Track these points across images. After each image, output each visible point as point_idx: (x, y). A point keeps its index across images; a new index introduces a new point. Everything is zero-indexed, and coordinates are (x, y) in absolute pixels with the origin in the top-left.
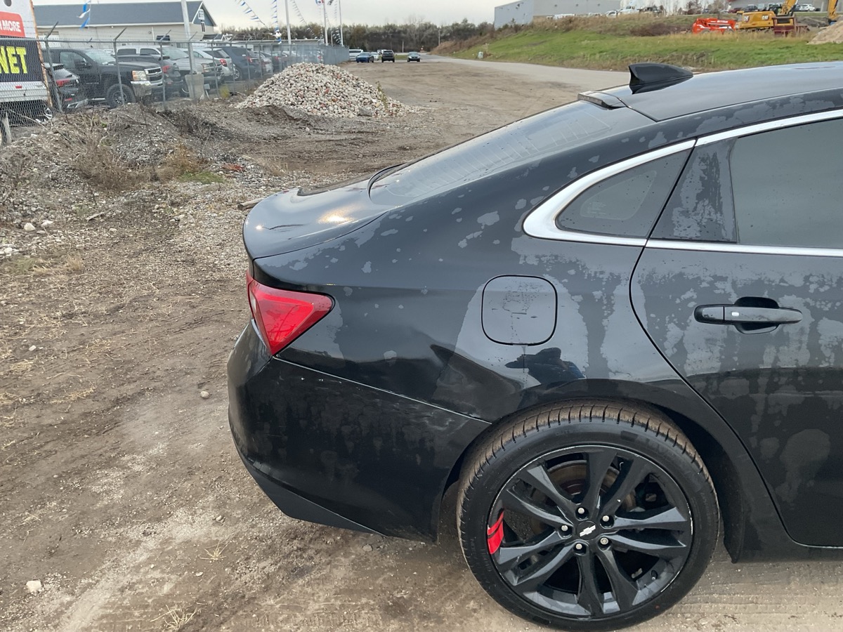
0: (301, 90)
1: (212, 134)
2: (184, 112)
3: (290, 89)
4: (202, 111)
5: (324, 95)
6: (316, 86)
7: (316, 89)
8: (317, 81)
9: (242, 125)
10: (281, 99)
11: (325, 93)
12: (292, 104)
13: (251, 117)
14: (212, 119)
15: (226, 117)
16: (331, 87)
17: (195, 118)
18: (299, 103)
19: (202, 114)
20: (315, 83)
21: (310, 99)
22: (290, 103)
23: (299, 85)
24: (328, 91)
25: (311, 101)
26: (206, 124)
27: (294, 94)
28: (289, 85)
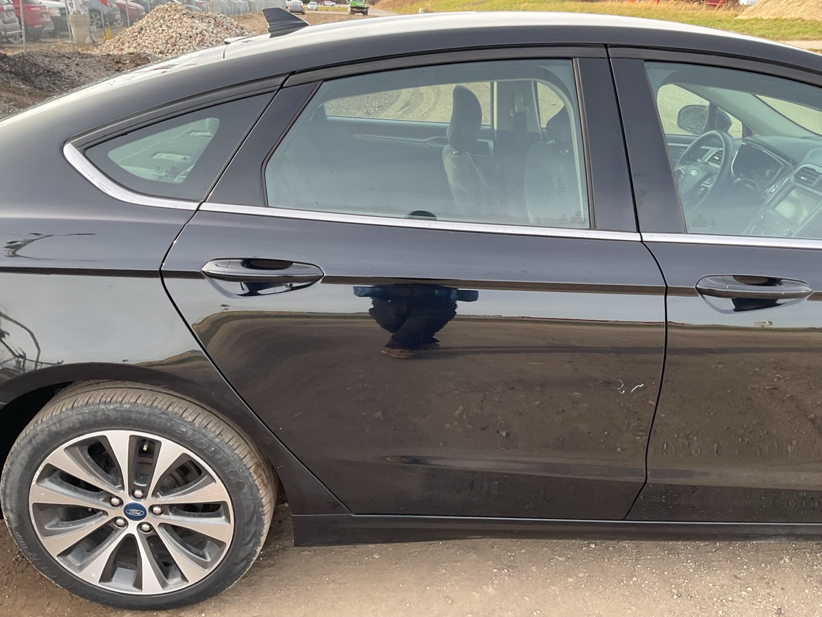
0: (172, 37)
1: (53, 84)
2: (23, 56)
3: (161, 36)
4: (46, 56)
5: (198, 44)
6: (190, 33)
7: (191, 37)
8: (192, 27)
9: (95, 74)
10: (150, 46)
11: (200, 42)
12: (160, 53)
13: (110, 65)
14: (59, 66)
15: (77, 65)
16: (207, 34)
17: (36, 64)
18: (170, 51)
19: (48, 59)
20: (189, 29)
21: (181, 48)
22: (159, 50)
23: (172, 30)
24: (203, 39)
25: (183, 49)
26: (49, 71)
27: (164, 41)
28: (160, 31)
